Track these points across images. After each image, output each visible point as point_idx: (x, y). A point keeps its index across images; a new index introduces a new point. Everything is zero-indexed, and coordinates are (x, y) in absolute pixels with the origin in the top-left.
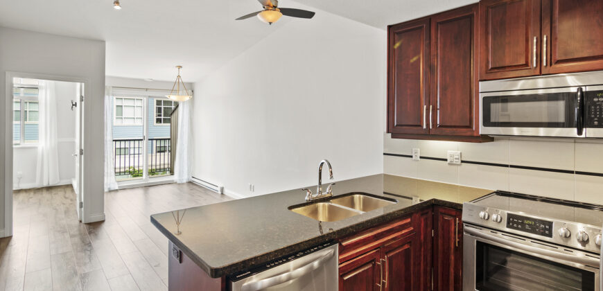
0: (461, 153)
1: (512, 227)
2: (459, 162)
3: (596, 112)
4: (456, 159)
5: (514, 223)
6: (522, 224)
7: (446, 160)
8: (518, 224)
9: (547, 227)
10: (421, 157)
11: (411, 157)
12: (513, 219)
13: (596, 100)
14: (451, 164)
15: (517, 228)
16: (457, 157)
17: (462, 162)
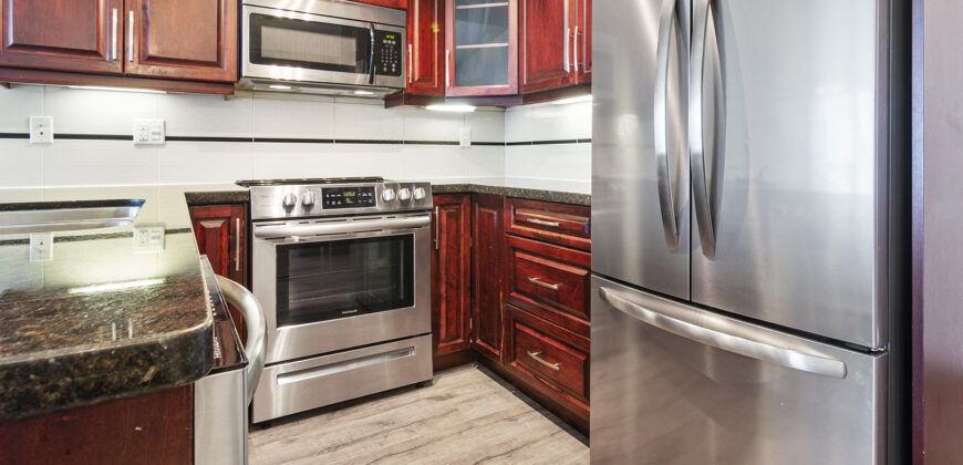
0: (165, 123)
1: (331, 207)
2: (162, 140)
3: (385, 56)
4: (154, 133)
5: (331, 199)
6: (343, 199)
7: (130, 138)
8: (336, 199)
9: (370, 194)
10: (57, 136)
11: (27, 136)
12: (330, 194)
13: (385, 41)
14: (142, 145)
15: (336, 206)
16: (158, 130)
17: (168, 139)
